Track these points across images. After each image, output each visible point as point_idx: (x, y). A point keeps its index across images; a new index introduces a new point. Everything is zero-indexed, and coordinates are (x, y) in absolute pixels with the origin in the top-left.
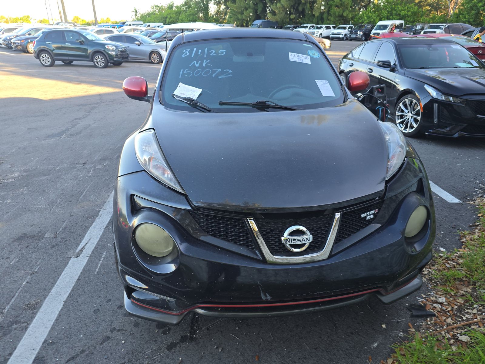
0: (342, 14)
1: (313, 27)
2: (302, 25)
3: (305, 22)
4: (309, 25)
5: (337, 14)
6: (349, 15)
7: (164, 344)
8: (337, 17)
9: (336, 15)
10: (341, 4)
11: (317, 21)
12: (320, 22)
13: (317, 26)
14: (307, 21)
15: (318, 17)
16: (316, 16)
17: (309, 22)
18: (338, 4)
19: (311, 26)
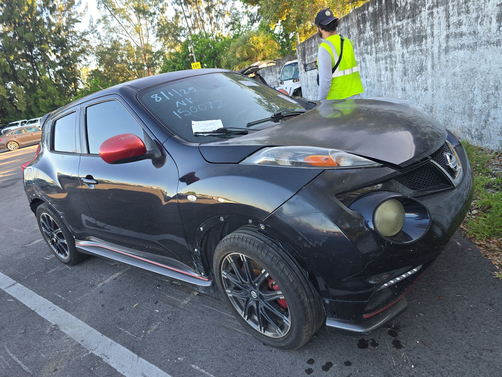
0: (54, 104)
1: (25, 122)
2: (10, 123)
3: (11, 120)
4: (20, 122)
5: (47, 104)
6: (61, 103)
7: (390, 349)
8: (48, 107)
9: (47, 106)
10: (48, 95)
11: (26, 116)
12: (31, 116)
13: (30, 120)
14: (13, 118)
15: (25, 112)
16: (23, 111)
17: (17, 119)
18: (43, 95)
19: (22, 123)
